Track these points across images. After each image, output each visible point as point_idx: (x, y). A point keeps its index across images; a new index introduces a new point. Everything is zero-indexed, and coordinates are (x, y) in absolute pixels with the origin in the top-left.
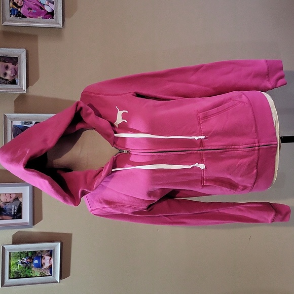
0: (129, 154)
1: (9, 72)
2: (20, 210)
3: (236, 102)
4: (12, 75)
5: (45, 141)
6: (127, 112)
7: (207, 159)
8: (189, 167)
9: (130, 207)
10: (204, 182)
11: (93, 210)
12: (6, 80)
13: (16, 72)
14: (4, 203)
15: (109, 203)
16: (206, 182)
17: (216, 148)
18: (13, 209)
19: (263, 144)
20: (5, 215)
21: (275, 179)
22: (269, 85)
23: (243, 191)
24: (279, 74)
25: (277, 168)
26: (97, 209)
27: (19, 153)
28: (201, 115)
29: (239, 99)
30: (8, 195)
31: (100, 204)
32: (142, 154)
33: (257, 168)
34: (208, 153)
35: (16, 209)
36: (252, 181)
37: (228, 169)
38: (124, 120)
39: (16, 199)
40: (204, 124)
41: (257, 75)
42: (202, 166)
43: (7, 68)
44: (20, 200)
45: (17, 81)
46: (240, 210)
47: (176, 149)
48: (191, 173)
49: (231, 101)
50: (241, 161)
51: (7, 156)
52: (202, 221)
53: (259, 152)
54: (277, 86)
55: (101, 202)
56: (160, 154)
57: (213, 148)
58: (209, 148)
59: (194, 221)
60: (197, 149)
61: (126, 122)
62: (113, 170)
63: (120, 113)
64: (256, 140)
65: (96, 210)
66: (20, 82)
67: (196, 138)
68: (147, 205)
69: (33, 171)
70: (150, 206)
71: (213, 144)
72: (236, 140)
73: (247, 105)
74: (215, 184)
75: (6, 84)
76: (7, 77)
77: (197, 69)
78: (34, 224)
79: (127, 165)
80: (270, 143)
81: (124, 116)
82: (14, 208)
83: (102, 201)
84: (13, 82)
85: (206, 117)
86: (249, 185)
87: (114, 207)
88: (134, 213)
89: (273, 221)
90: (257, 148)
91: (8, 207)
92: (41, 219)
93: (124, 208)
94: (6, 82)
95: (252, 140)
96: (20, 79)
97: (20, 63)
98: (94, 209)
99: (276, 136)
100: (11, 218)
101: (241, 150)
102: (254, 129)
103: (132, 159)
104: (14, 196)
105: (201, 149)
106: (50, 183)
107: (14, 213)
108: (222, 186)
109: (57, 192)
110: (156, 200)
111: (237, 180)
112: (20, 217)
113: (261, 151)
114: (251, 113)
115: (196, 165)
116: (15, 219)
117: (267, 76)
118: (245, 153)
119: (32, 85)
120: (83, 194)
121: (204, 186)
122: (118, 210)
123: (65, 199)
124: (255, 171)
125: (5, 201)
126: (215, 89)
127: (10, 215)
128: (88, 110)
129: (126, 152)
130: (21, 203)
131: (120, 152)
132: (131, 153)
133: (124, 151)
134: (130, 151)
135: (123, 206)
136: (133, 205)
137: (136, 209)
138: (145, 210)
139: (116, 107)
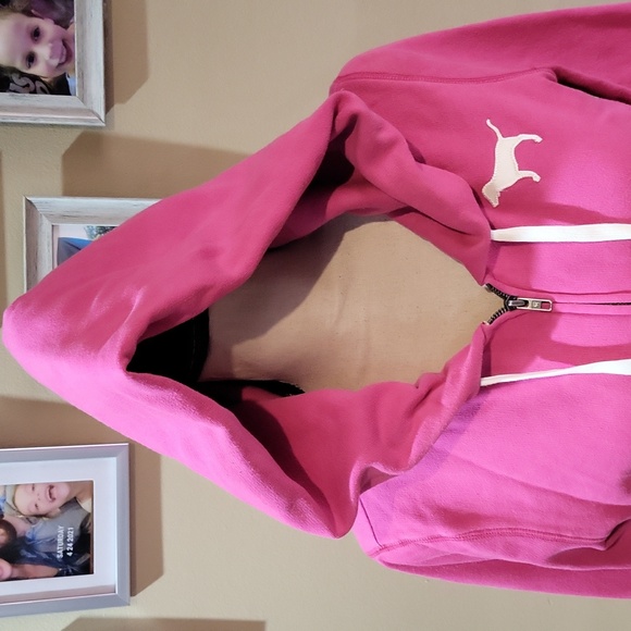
0: (549, 316)
1: (43, 51)
2: (84, 541)
4: (55, 62)
5: (209, 254)
6: (538, 139)
9: (544, 536)
11: (384, 548)
12: (35, 78)
13: (67, 51)
14: (28, 519)
15: (456, 518)
18: (60, 540)
20: (32, 561)
26: (403, 543)
27: (97, 308)
30: (42, 492)
31: (418, 525)
35: (71, 538)
38: (527, 174)
39: (72, 503)
43: (36, 34)
44: (86, 505)
45: (73, 82)
51: (44, 325)
55: (420, 517)
61: (537, 178)
62: (486, 381)
63: (505, 149)
65: (401, 550)
66: (82, 86)
68: (611, 524)
69: (163, 386)
70: (615, 530)
75: (34, 92)
76: (38, 69)
78: (133, 592)
82: (62, 535)
83: (427, 512)
84: (60, 87)
87: (480, 537)
88: (558, 559)
91: (41, 531)
92: (157, 572)
93: (521, 542)
94: (34, 85)
96: (82, 76)
97: (82, 21)
98: (387, 542)
100: (54, 571)
103: (562, 333)
104: (63, 494)
106: (234, 437)
107: (65, 552)
109: (264, 477)
112: (87, 569)
116: (68, 574)
119: (123, 101)
120: (366, 483)
122: (493, 548)
123: (292, 510)
125: (34, 510)
127: (50, 560)
128: (379, 129)
129: (534, 304)
130: (88, 518)
131: (512, 309)
132: (559, 308)
133: (527, 302)
134: (554, 302)
135: (514, 533)
136: (558, 528)
137: (568, 543)
138: (600, 544)
139: (488, 122)
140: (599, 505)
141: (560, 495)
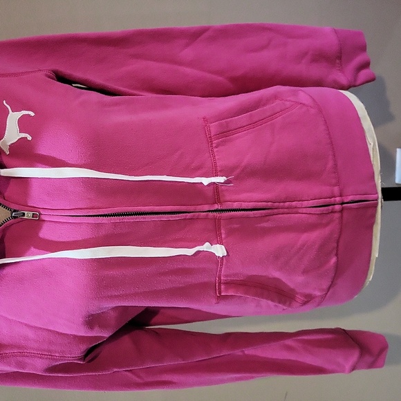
0: (38, 222)
3: (288, 104)
6: (32, 114)
7: (230, 233)
8: (190, 252)
9: (41, 356)
10: (223, 287)
16: (226, 290)
17: (251, 205)
19: (350, 198)
21: (370, 277)
22: (343, 80)
23: (304, 307)
24: (359, 59)
25: (375, 254)
28: (214, 128)
29: (292, 98)
32: (71, 220)
33: (337, 255)
34: (231, 218)
36: (325, 284)
37: (277, 257)
38: (23, 135)
40: (221, 148)
41: (320, 57)
42: (219, 250)
46: (289, 348)
47: (157, 209)
48: (192, 266)
49: (278, 102)
50: (305, 237)
52: (208, 377)
53: (342, 216)
54: (358, 83)
56: (117, 219)
57: (245, 205)
58: (236, 205)
59: (191, 378)
60: (206, 208)
61: (29, 138)
63: (13, 118)
64: (336, 189)
67: (206, 181)
68: (84, 347)
70: (90, 351)
71: (244, 196)
72: (293, 187)
73: (313, 111)
74: (246, 293)
77: (194, 35)
79: (32, 249)
80: (363, 197)
81: (23, 124)
85: (226, 134)
86: (318, 293)
87: (1, 358)
89: (354, 368)
90: (337, 207)
93: (27, 360)
95: (326, 190)
99: (374, 180)
101: (304, 210)
102: (330, 164)
103: (46, 233)
105: (217, 207)
108: (262, 296)
110: (106, 334)
111: (294, 281)
113: (345, 214)
114: (322, 127)
115: (206, 247)
117: (338, 61)
118: (313, 219)
121: (221, 298)
122: (10, 365)
124: (334, 260)
126: (233, 80)
129: (28, 215)
131: (15, 217)
132: (43, 217)
133: (24, 214)
134: (40, 214)
135: (22, 355)
136: (49, 351)
137: (56, 360)
138: (80, 360)
139: (4, 102)
140: (75, 336)
141: (50, 331)
